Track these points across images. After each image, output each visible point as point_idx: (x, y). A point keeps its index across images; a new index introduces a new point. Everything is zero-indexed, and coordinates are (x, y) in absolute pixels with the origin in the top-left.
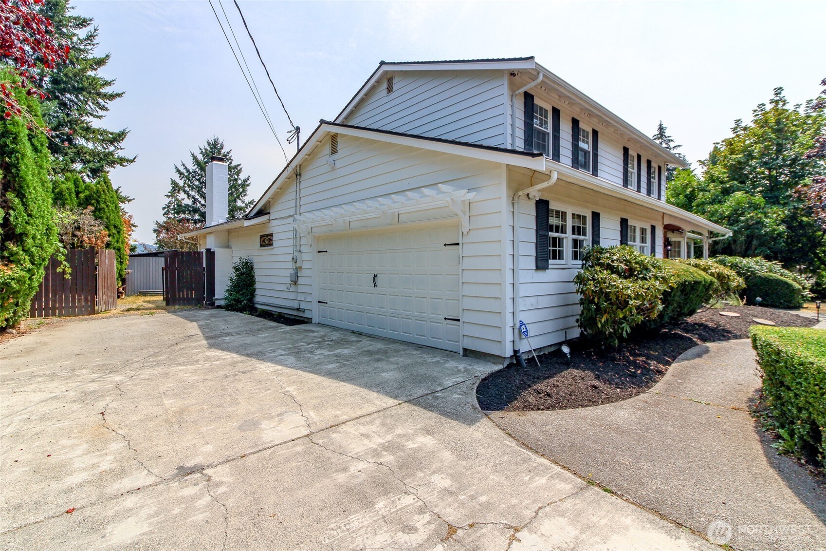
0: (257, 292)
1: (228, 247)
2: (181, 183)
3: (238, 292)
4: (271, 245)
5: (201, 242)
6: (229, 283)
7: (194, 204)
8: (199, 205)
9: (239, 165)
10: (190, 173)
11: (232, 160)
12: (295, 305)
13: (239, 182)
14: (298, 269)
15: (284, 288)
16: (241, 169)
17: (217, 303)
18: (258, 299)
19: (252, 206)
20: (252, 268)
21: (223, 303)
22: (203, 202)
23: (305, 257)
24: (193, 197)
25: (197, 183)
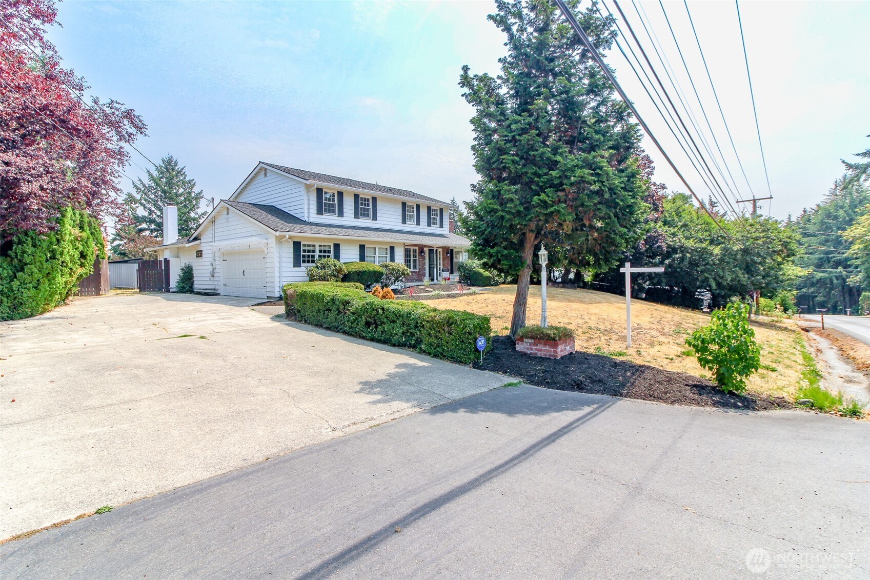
0: (195, 283)
1: (178, 257)
2: (138, 197)
3: (183, 283)
4: (201, 256)
5: (160, 253)
6: (178, 278)
7: (150, 215)
8: (154, 216)
9: (193, 180)
10: (146, 187)
11: (186, 176)
12: (213, 287)
13: (193, 195)
14: (214, 269)
15: (208, 279)
16: (195, 183)
17: (171, 290)
18: (195, 286)
19: (206, 217)
20: (192, 269)
21: (175, 290)
22: (159, 213)
23: (217, 263)
24: (149, 209)
25: (153, 197)
